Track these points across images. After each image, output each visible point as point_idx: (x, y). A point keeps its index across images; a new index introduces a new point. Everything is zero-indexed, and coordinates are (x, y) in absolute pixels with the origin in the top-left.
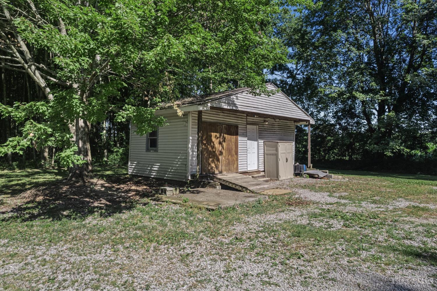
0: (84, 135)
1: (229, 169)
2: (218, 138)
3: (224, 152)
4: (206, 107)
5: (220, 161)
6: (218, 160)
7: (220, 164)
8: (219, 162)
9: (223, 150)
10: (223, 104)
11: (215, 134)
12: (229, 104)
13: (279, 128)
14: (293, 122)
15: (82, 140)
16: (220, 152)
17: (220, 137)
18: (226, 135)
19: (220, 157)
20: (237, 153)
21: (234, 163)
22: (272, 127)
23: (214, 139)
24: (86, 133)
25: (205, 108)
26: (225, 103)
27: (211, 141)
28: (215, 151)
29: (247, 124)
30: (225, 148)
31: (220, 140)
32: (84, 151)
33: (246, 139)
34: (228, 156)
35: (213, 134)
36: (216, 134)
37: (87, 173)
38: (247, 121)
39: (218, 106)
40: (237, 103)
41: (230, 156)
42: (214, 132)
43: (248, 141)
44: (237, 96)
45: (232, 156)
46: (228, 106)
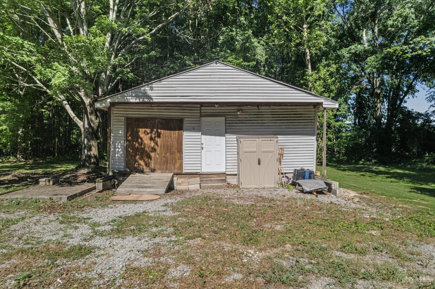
0: (89, 134)
1: (166, 169)
2: (148, 134)
3: (158, 149)
4: (105, 103)
5: (153, 159)
6: (149, 157)
7: (153, 162)
8: (151, 159)
9: (156, 147)
10: (128, 98)
11: (144, 130)
12: (137, 96)
13: (273, 117)
14: (312, 107)
15: (87, 138)
16: (152, 148)
17: (151, 132)
18: (162, 131)
19: (153, 155)
20: (180, 151)
21: (175, 162)
22: (257, 117)
23: (142, 135)
24: (90, 133)
25: (104, 105)
26: (132, 96)
27: (139, 137)
28: (144, 148)
29: (201, 116)
30: (159, 145)
31: (151, 136)
32: (88, 148)
33: (200, 134)
34: (166, 153)
35: (142, 130)
36: (146, 129)
37: (88, 165)
38: (201, 113)
39: (122, 100)
40: (152, 95)
41: (168, 154)
42: (142, 128)
43: (203, 137)
44: (151, 87)
45: (172, 153)
46: (136, 99)
